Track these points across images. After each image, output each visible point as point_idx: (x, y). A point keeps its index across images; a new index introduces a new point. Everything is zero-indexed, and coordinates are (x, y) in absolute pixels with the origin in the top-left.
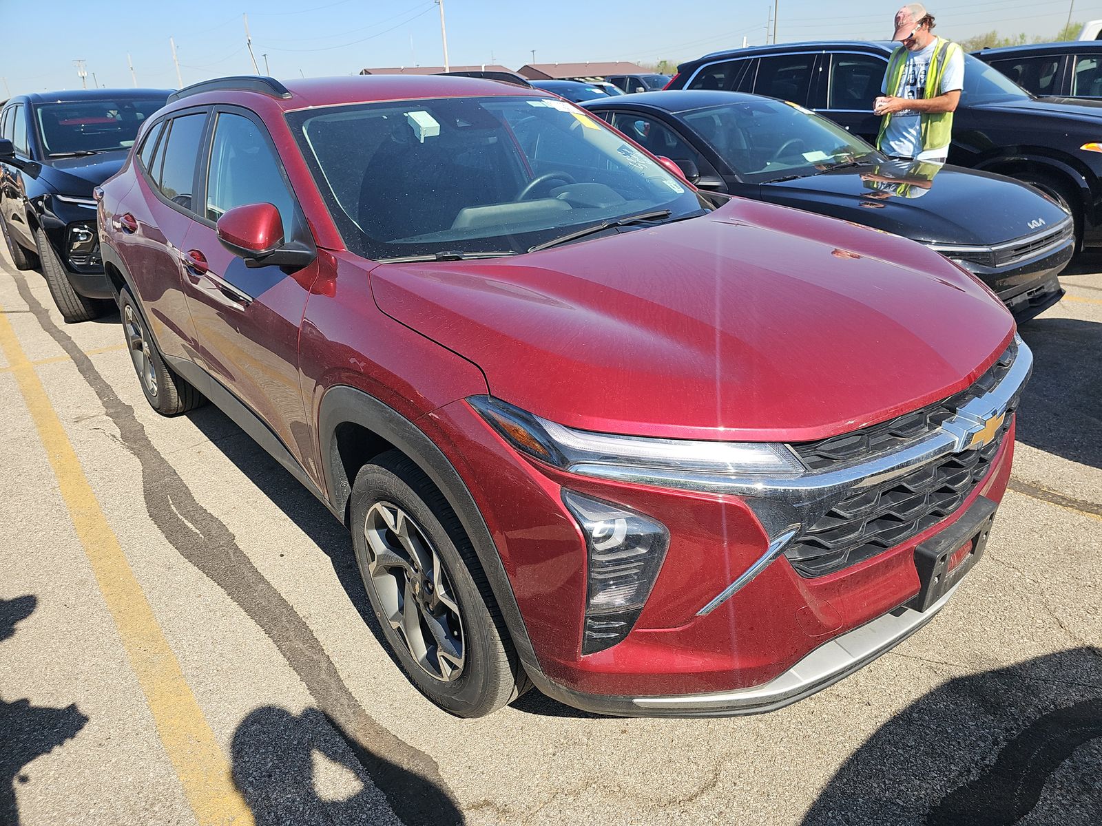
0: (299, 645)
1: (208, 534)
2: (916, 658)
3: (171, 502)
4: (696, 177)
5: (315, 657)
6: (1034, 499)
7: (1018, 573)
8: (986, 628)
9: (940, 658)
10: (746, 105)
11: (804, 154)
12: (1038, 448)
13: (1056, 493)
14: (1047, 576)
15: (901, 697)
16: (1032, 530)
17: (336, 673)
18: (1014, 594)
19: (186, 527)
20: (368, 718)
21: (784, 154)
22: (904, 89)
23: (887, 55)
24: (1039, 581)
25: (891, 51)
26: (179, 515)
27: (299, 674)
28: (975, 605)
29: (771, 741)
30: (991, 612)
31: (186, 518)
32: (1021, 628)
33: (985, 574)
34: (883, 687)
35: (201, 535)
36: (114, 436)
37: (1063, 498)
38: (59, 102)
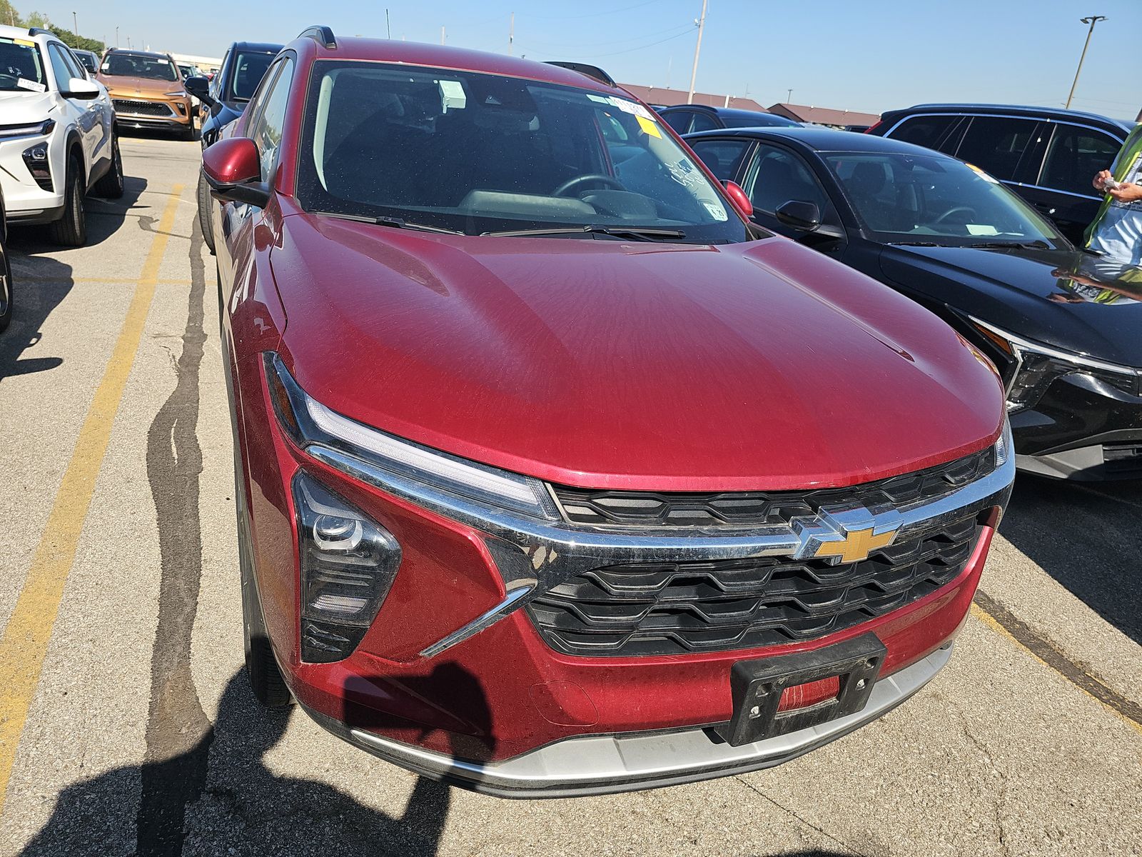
0: (181, 584)
1: (182, 462)
2: (788, 811)
3: (174, 425)
4: (815, 224)
5: (186, 600)
6: (1069, 682)
7: (986, 759)
8: (900, 809)
9: (818, 821)
10: (910, 158)
11: (967, 226)
12: (1114, 626)
13: (1103, 684)
14: (1022, 775)
15: (739, 848)
16: (1041, 716)
17: (193, 620)
18: (965, 782)
19: (170, 451)
20: (188, 671)
21: (945, 221)
22: (1134, 175)
23: (1123, 135)
24: (1009, 777)
25: (1129, 131)
26: (172, 438)
27: (161, 611)
28: (906, 778)
29: (556, 841)
30: (920, 792)
31: (176, 442)
32: (945, 824)
33: (943, 746)
34: (726, 829)
35: (176, 461)
36: (174, 357)
37: (1108, 692)
38: (269, 53)
